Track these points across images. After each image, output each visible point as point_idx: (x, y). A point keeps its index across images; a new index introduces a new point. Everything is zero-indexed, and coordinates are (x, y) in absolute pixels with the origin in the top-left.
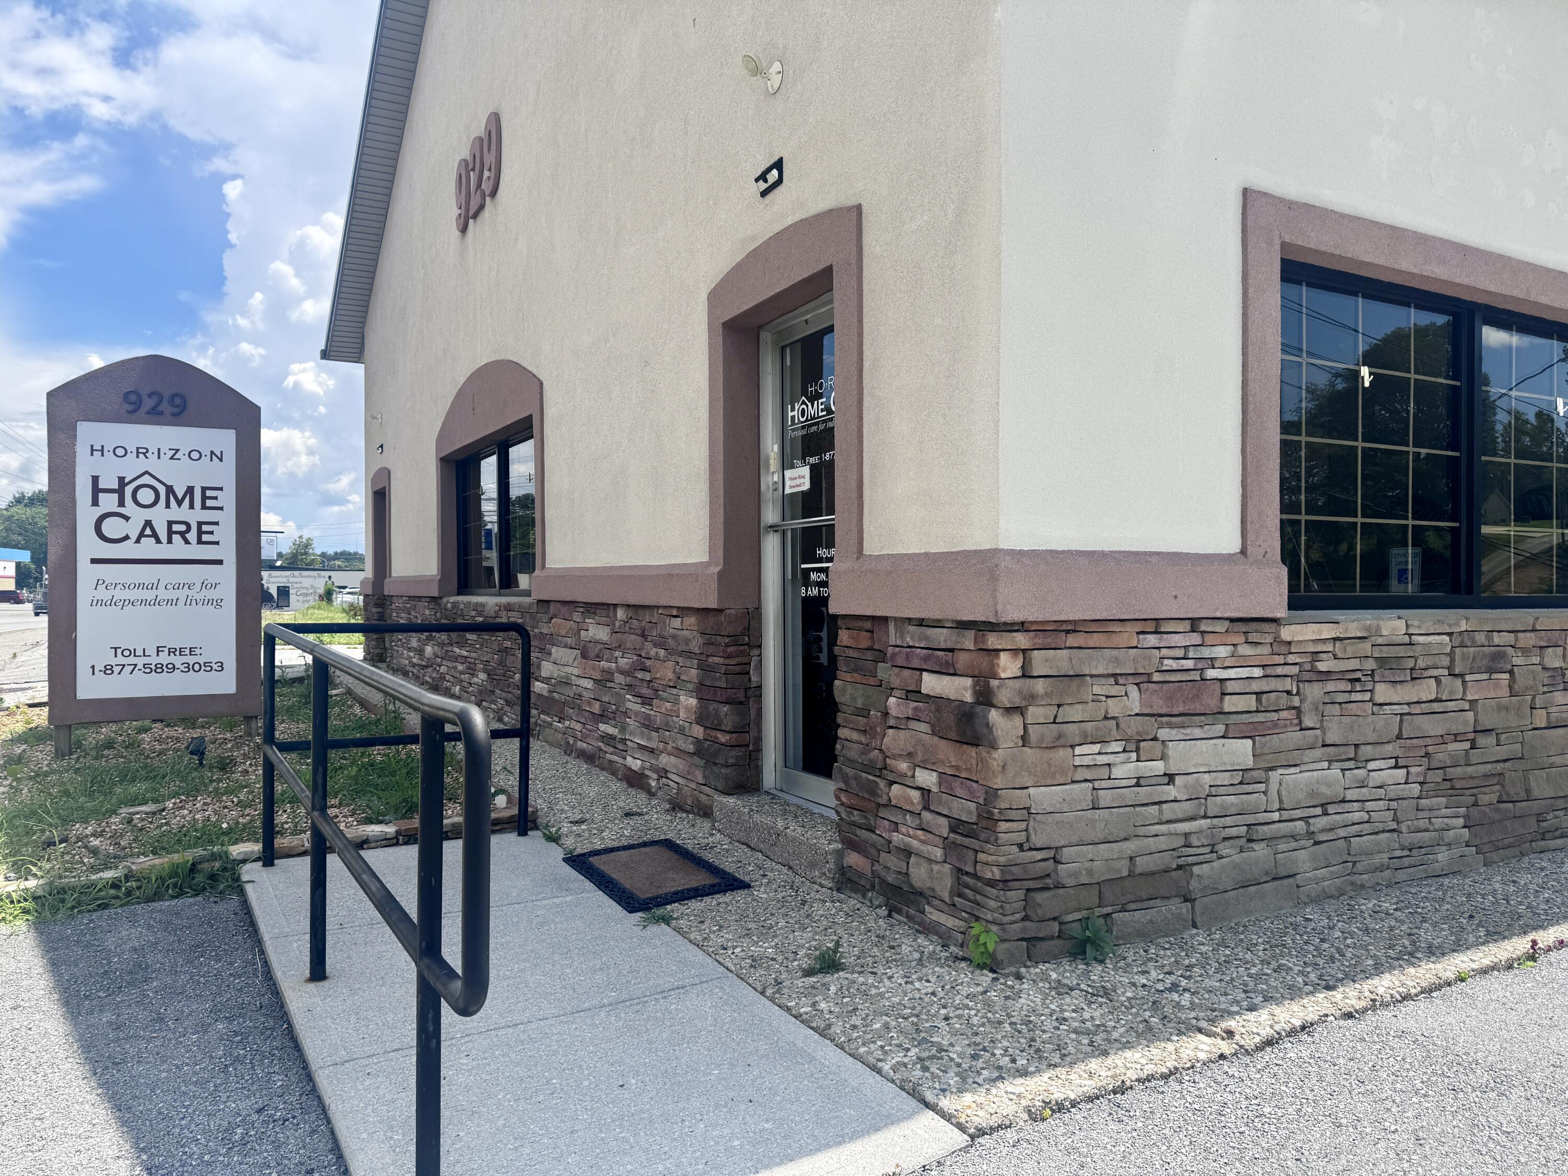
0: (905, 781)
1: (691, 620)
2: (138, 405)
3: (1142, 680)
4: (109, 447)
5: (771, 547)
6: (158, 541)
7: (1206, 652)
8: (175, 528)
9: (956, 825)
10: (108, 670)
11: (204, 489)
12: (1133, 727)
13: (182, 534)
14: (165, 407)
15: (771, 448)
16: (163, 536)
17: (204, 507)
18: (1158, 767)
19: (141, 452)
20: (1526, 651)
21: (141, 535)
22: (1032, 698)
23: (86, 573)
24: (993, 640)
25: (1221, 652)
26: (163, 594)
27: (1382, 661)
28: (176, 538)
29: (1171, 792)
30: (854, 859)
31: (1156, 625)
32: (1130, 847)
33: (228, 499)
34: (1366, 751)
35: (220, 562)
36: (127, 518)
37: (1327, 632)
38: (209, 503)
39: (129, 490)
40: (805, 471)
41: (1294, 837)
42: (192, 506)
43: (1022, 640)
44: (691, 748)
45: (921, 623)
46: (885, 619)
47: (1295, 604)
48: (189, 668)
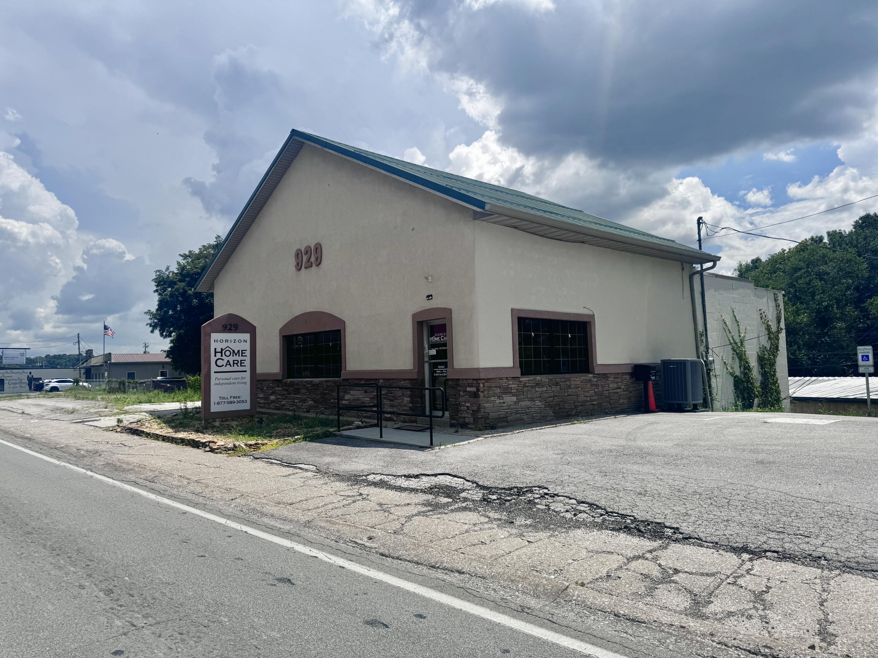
0: (463, 406)
1: (408, 382)
2: (226, 327)
3: (500, 387)
4: (219, 340)
5: (426, 366)
6: (231, 366)
7: (509, 383)
8: (235, 362)
9: (473, 411)
10: (218, 403)
11: (242, 351)
12: (498, 395)
13: (237, 364)
14: (233, 328)
15: (426, 346)
16: (232, 364)
17: (242, 356)
18: (502, 401)
19: (227, 341)
20: (563, 382)
21: (227, 364)
22: (485, 390)
23: (213, 376)
24: (479, 382)
25: (511, 383)
26: (232, 381)
27: (537, 384)
28: (235, 365)
29: (504, 405)
30: (453, 421)
31: (501, 379)
32: (499, 413)
33: (248, 353)
34: (535, 399)
35: (246, 371)
36: (223, 360)
37: (527, 379)
38: (243, 355)
39: (223, 352)
40: (435, 351)
41: (523, 413)
42: (239, 356)
43: (483, 381)
44: (408, 409)
45: (466, 379)
46: (459, 379)
47: (522, 374)
48: (238, 402)
